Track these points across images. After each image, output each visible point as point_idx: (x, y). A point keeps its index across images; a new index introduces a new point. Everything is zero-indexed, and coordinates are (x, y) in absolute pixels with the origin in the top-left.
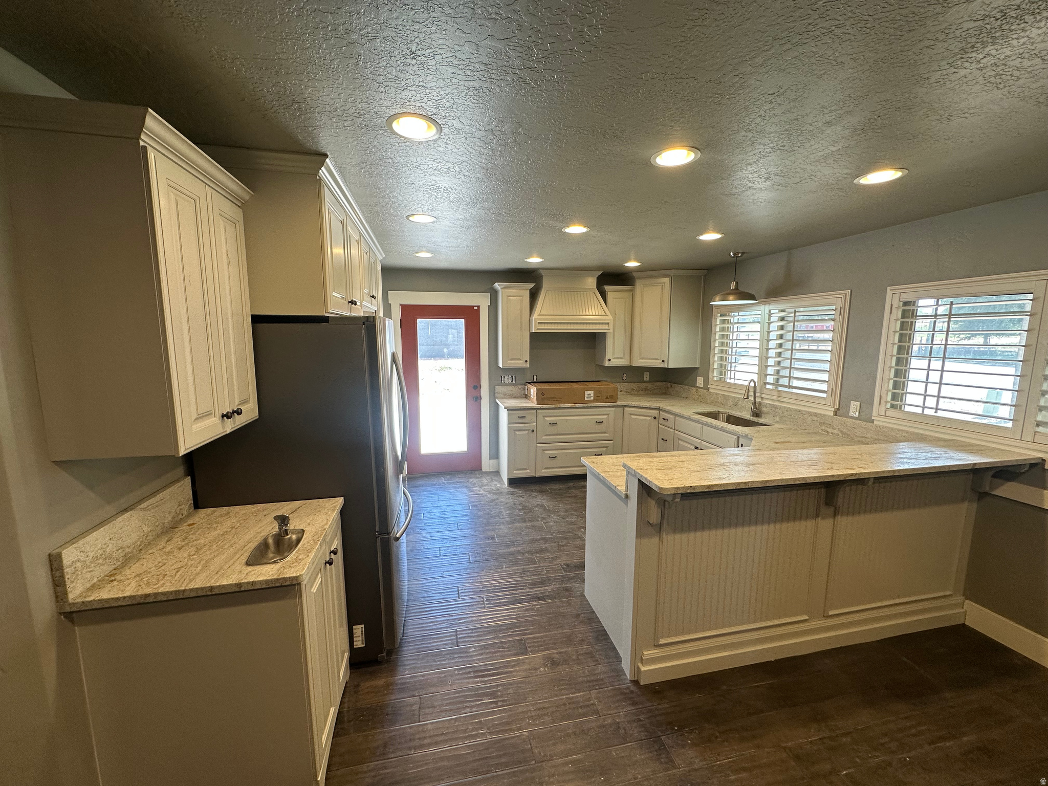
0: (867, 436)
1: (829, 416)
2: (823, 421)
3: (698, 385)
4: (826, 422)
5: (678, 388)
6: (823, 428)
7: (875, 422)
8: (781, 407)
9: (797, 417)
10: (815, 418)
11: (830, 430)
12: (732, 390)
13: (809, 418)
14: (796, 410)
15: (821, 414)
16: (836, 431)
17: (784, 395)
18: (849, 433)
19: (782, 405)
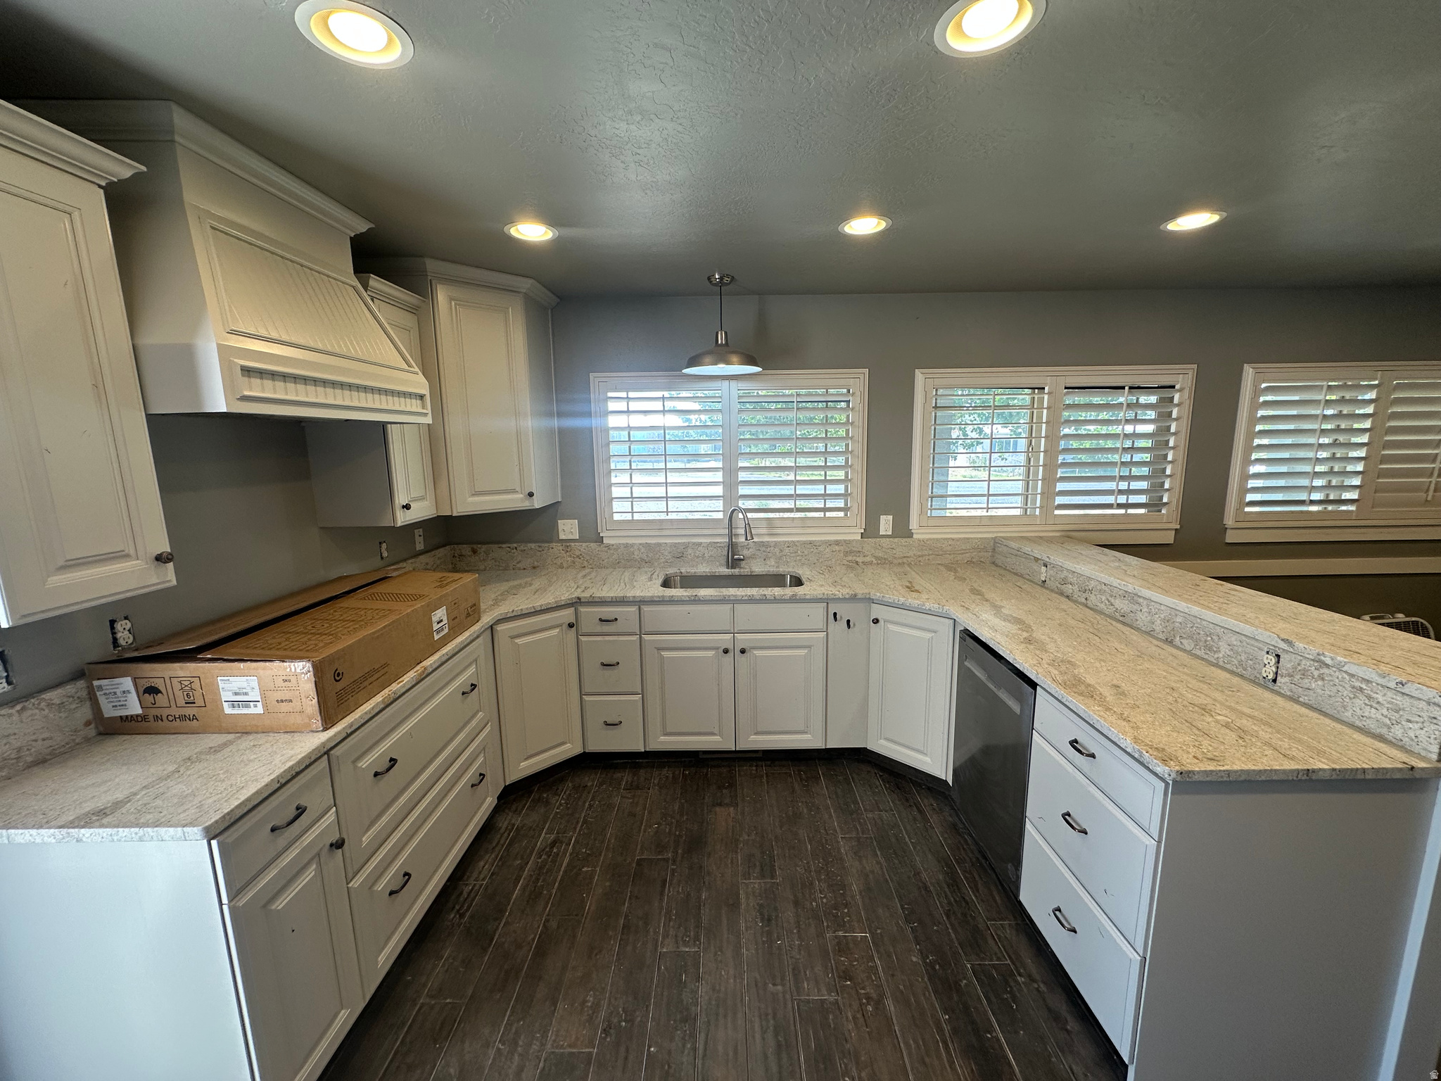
0: (909, 555)
1: (857, 541)
2: (847, 548)
3: (562, 536)
4: (854, 549)
5: (498, 552)
6: (850, 558)
7: (915, 536)
8: (776, 544)
9: (806, 552)
10: (837, 548)
11: (860, 560)
12: (665, 533)
13: (827, 550)
14: (804, 543)
15: (845, 541)
16: (868, 559)
17: (778, 524)
18: (886, 557)
19: (779, 540)
